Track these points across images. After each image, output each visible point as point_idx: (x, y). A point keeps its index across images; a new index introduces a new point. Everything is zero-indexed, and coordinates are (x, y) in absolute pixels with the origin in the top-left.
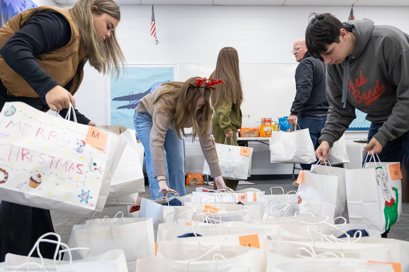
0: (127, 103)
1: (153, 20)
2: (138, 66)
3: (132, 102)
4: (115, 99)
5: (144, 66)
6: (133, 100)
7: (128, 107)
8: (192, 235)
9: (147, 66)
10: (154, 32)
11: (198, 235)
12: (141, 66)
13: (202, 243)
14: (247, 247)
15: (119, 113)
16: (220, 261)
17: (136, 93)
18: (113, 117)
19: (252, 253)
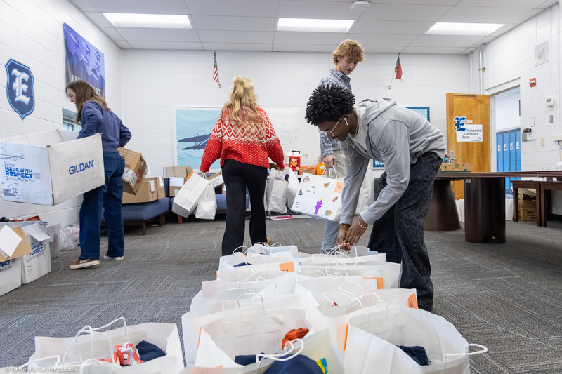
0: (193, 144)
1: (216, 66)
2: (203, 109)
3: (198, 143)
4: (181, 141)
5: (208, 109)
6: (198, 141)
7: (194, 148)
8: (244, 264)
9: (211, 109)
10: (216, 77)
11: (249, 264)
12: (205, 109)
13: (251, 270)
14: (285, 271)
15: (185, 153)
16: (262, 281)
17: (201, 134)
18: (179, 158)
19: (288, 275)
